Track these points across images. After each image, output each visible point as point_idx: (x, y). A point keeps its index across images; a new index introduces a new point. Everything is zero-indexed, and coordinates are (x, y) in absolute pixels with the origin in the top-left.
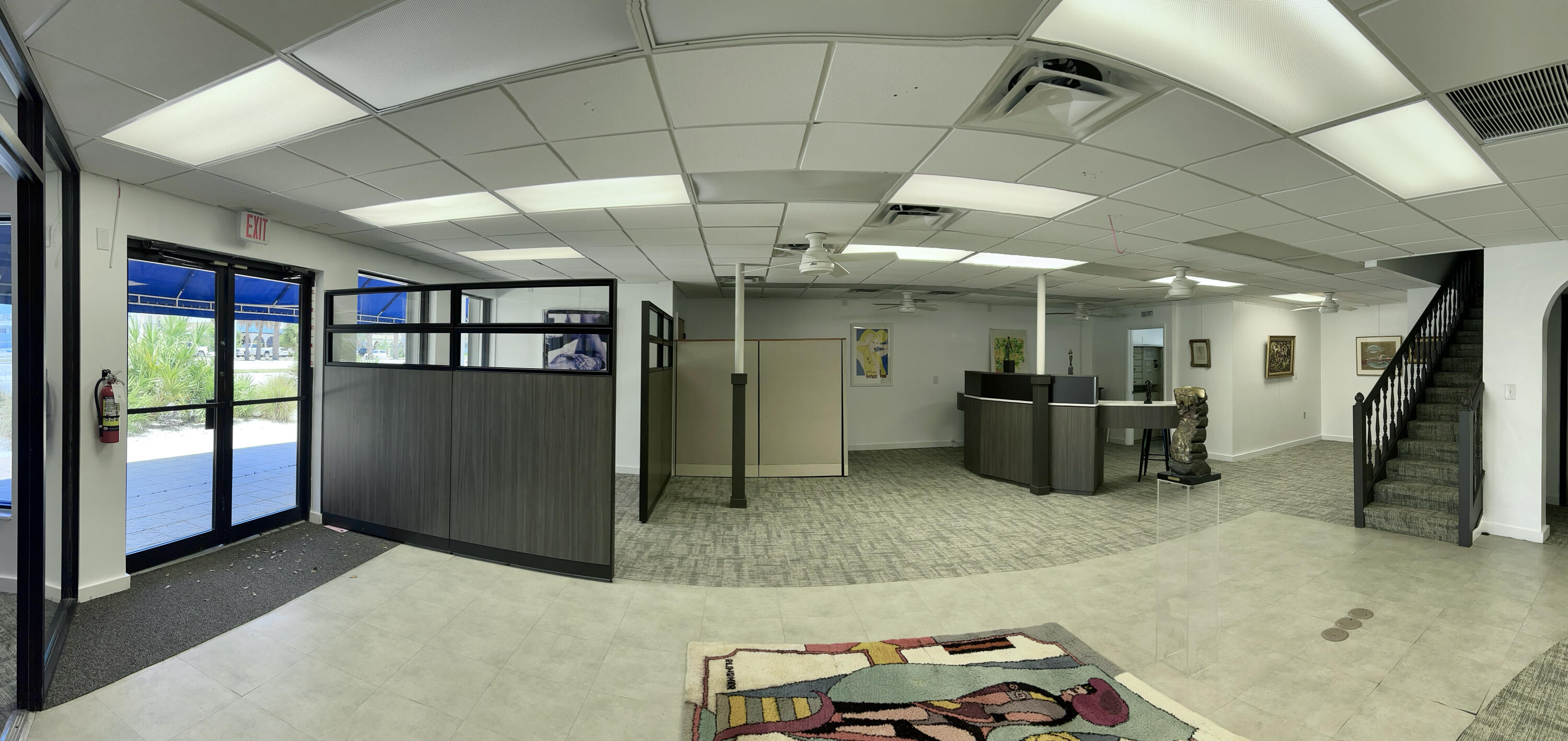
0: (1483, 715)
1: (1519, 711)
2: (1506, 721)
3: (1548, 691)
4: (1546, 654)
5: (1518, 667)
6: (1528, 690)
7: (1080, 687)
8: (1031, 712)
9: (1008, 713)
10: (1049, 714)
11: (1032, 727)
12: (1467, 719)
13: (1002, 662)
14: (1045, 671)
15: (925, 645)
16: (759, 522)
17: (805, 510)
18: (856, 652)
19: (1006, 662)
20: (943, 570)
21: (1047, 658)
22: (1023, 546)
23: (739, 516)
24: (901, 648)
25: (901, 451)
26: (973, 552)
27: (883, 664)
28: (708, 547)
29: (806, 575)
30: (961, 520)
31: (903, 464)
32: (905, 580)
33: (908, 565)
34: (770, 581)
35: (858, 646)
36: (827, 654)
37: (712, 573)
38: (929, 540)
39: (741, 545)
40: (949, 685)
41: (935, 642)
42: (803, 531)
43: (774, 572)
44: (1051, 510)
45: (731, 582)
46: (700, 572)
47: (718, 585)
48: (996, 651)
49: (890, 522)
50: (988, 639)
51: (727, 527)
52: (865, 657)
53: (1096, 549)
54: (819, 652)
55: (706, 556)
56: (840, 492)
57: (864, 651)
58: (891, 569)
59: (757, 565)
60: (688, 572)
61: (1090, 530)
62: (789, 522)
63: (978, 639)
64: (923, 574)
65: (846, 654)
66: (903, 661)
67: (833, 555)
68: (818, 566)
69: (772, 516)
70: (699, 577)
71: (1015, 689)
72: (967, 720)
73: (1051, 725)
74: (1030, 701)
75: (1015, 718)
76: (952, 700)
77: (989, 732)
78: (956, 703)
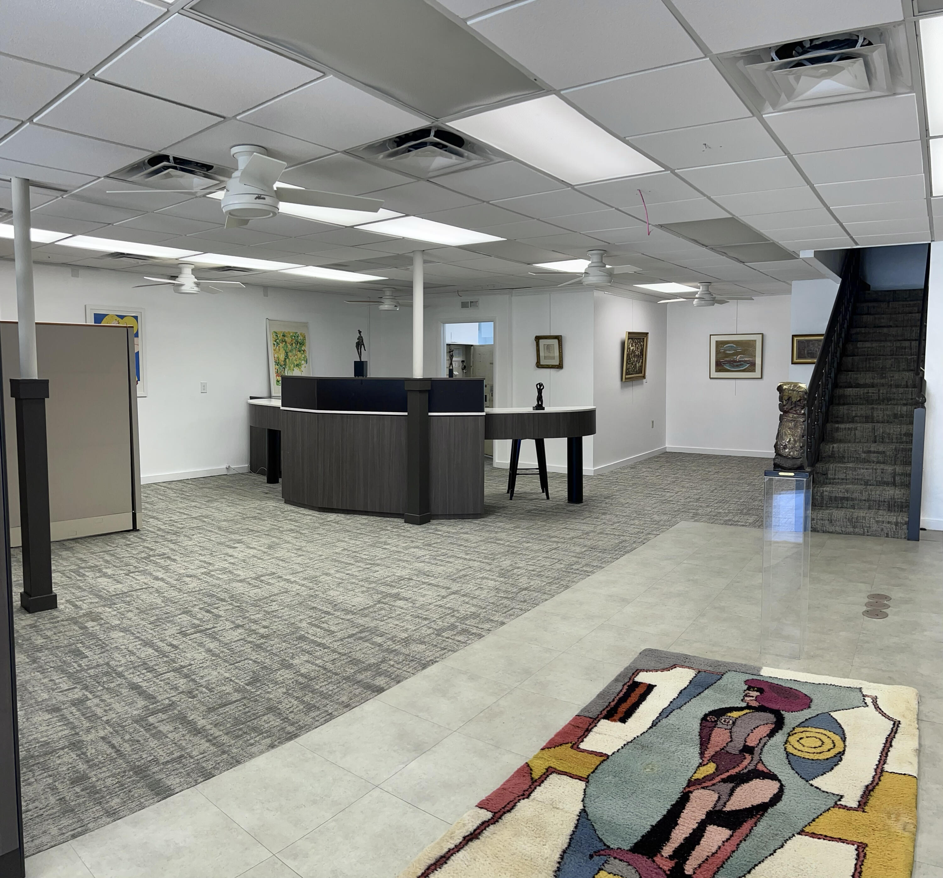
7: (747, 691)
8: (754, 729)
9: (745, 741)
10: (764, 721)
11: (773, 739)
13: (669, 705)
14: (706, 692)
15: (590, 728)
16: (108, 628)
17: (151, 593)
18: (546, 778)
19: (671, 702)
20: (455, 635)
21: (691, 681)
22: (491, 583)
23: (64, 626)
24: (574, 744)
25: (164, 485)
26: (452, 604)
27: (592, 773)
28: (89, 703)
29: (303, 702)
30: (377, 568)
31: (193, 504)
32: (433, 662)
33: (407, 642)
34: (269, 733)
35: (533, 768)
36: (522, 801)
37: (164, 755)
38: (379, 602)
39: (137, 680)
40: (674, 752)
41: (592, 720)
42: (198, 629)
43: (254, 714)
44: (458, 539)
45: (217, 759)
46: (142, 761)
47: (208, 776)
48: (649, 698)
49: (294, 590)
50: (624, 690)
51: (70, 652)
52: (564, 777)
53: (569, 572)
54: (508, 804)
55: (108, 722)
56: (162, 555)
57: (550, 771)
58: (394, 653)
59: (211, 710)
60: (125, 772)
61: (533, 554)
62: (155, 618)
63: (618, 695)
64: (441, 648)
65: (540, 786)
66: (601, 756)
67: (292, 658)
68: (297, 681)
69: (115, 613)
70: (154, 773)
71: (716, 721)
72: (740, 771)
73: (781, 728)
74: (738, 722)
75: (756, 743)
76: (700, 764)
77: (766, 767)
78: (707, 764)
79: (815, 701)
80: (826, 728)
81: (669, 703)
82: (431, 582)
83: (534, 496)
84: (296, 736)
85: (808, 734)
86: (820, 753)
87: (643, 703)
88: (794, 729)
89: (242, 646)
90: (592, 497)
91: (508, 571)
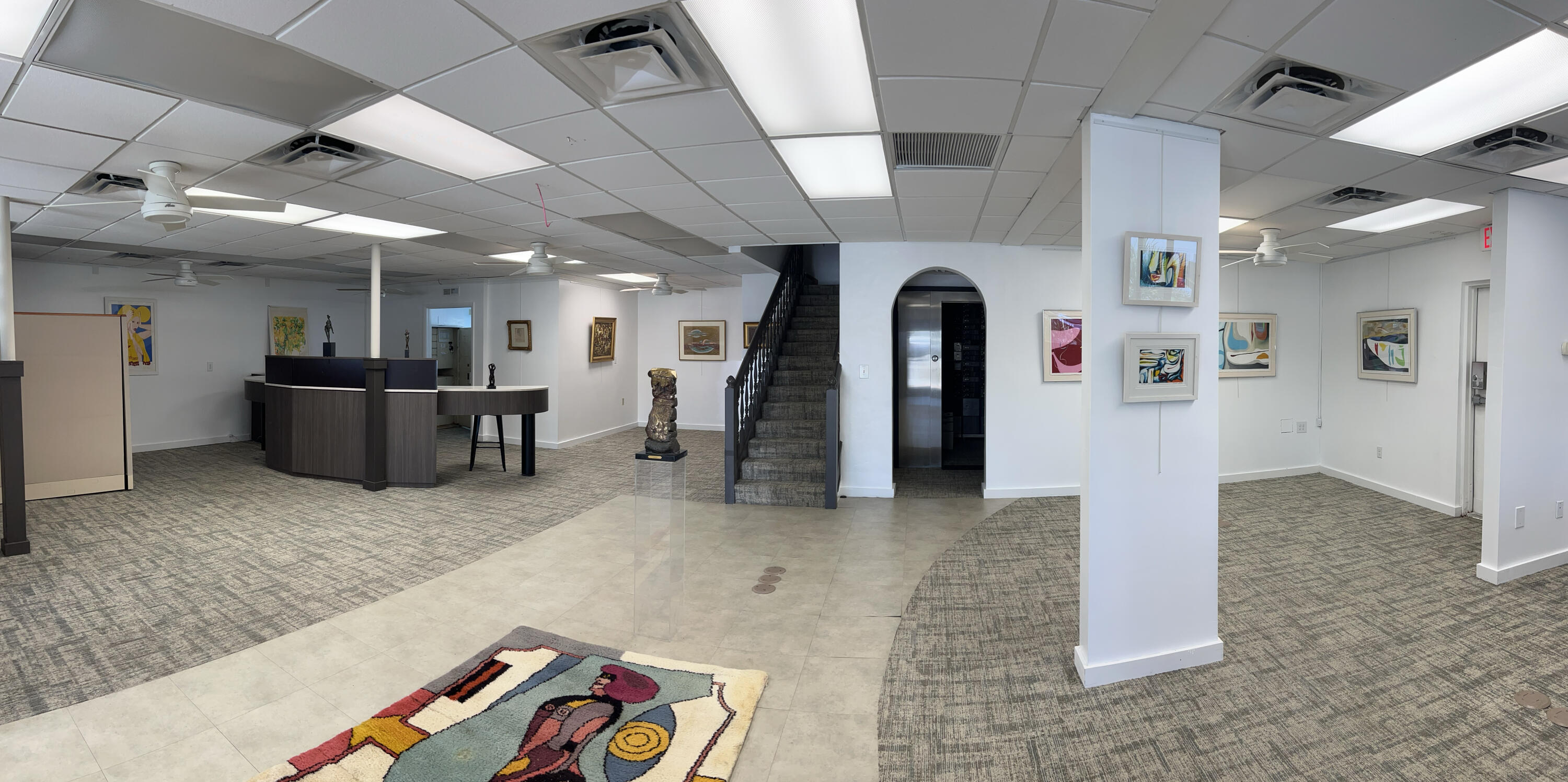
0: (906, 616)
1: (928, 607)
2: (922, 615)
3: (942, 591)
4: (930, 569)
5: (916, 582)
6: (928, 594)
7: (600, 678)
8: (587, 722)
9: (572, 736)
10: (601, 714)
11: (601, 735)
12: (897, 622)
13: (515, 688)
14: (558, 677)
15: (427, 703)
16: (63, 572)
17: (113, 544)
18: (361, 747)
19: (519, 685)
20: (352, 596)
21: (548, 664)
22: (410, 550)
23: (28, 568)
24: (404, 717)
25: (171, 451)
26: (365, 567)
27: (406, 750)
28: (17, 632)
29: (193, 644)
30: (316, 530)
31: (189, 468)
32: (320, 619)
33: (307, 599)
34: (151, 668)
35: (355, 735)
36: (329, 765)
37: (56, 679)
38: (302, 560)
39: (65, 616)
40: (495, 741)
41: (433, 695)
42: (136, 576)
43: (146, 651)
44: (402, 506)
45: (96, 686)
46: (36, 682)
47: (82, 698)
48: (499, 678)
49: (236, 545)
50: (479, 668)
51: (22, 590)
52: (378, 750)
53: (488, 543)
54: (316, 765)
55: (24, 649)
56: (139, 512)
57: (369, 740)
58: (291, 608)
59: (113, 645)
60: (18, 689)
61: (464, 524)
62: (106, 565)
63: (470, 672)
64: (334, 607)
65: (352, 753)
66: (423, 734)
67: (203, 605)
68: (197, 625)
69: (75, 559)
70: (40, 693)
71: (553, 711)
72: (550, 771)
73: (613, 723)
74: (575, 713)
75: (581, 739)
76: (515, 757)
77: (578, 768)
78: (522, 758)
79: (662, 691)
80: (659, 723)
81: (516, 686)
82: (357, 545)
83: (494, 468)
84: (172, 672)
85: (638, 730)
86: (641, 753)
87: (491, 683)
88: (626, 723)
89: (166, 593)
90: (547, 470)
91: (432, 539)
